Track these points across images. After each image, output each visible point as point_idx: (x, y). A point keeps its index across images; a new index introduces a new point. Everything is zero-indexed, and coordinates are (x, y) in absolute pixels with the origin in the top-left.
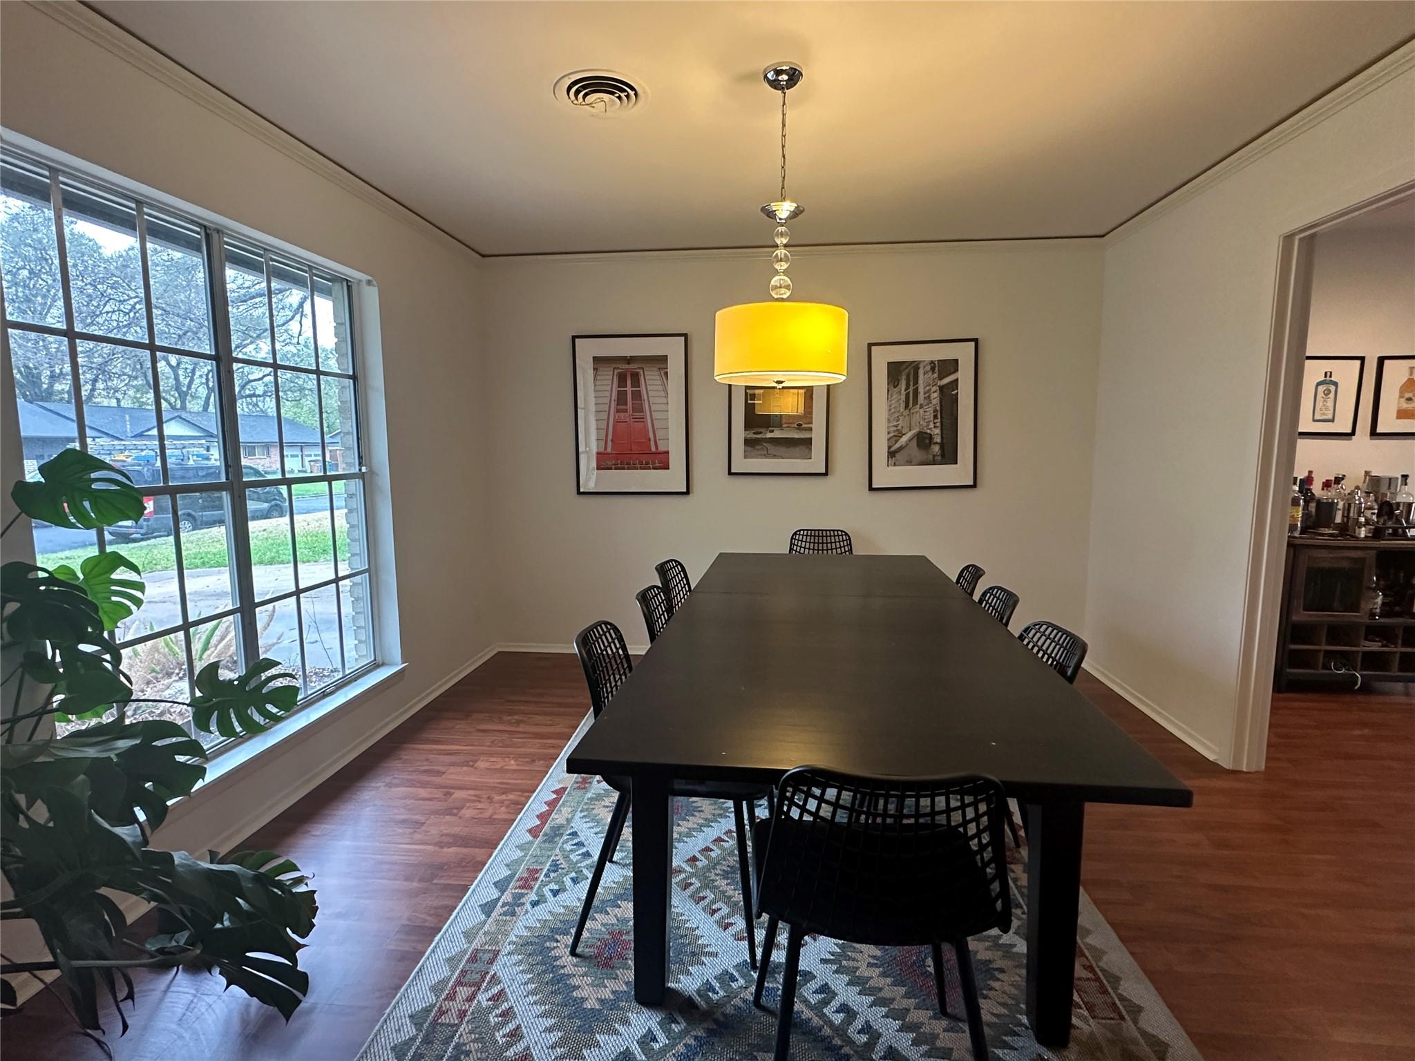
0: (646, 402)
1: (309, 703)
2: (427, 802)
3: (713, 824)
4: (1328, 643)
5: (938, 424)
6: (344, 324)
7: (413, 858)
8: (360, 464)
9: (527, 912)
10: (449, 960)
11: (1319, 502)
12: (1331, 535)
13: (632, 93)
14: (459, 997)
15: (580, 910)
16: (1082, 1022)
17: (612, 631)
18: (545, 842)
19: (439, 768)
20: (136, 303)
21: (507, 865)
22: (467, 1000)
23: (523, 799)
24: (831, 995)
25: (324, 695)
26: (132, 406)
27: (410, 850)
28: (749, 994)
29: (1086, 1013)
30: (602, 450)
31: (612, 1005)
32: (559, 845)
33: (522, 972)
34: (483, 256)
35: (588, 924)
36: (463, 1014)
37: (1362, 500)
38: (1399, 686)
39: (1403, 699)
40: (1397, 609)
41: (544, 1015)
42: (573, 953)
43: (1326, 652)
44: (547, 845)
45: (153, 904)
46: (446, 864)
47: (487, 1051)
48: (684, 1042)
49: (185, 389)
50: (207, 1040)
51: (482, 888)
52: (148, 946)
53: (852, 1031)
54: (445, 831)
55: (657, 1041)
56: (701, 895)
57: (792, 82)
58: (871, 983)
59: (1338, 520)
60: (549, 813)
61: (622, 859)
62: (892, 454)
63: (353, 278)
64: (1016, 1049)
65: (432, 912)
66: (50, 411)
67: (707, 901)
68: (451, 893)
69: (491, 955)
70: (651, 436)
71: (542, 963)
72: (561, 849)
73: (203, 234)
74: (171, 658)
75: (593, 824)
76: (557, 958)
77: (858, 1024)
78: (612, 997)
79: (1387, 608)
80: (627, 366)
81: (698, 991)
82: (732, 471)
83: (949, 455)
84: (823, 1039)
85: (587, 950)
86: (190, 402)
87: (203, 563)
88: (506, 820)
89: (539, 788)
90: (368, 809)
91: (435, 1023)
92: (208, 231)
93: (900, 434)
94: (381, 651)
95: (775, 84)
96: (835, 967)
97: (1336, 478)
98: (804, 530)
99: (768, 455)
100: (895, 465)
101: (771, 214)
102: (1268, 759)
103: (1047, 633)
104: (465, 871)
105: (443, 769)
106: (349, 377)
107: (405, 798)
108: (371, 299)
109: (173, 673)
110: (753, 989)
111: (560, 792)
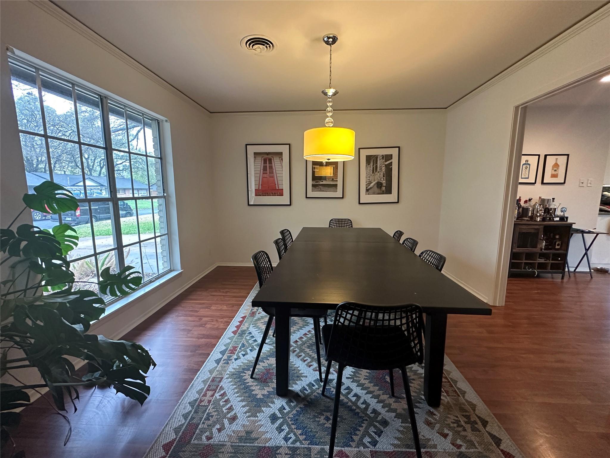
0: (274, 170)
1: (146, 285)
2: (192, 322)
3: (303, 328)
4: (525, 260)
5: (385, 179)
6: (156, 137)
7: (188, 343)
8: (164, 192)
9: (233, 362)
10: (203, 381)
11: (523, 208)
12: (527, 220)
13: (271, 45)
14: (208, 395)
15: (254, 361)
16: (445, 398)
17: (265, 255)
18: (239, 336)
19: (197, 309)
20: (71, 133)
21: (225, 345)
22: (211, 396)
23: (229, 320)
24: (350, 390)
25: (151, 282)
26: (70, 174)
27: (185, 341)
28: (320, 391)
29: (445, 394)
30: (257, 188)
31: (268, 396)
32: (245, 337)
33: (232, 385)
34: (211, 113)
35: (257, 367)
36: (209, 402)
37: (538, 207)
38: (550, 275)
39: (551, 280)
40: (550, 247)
41: (241, 401)
42: (252, 377)
43: (525, 263)
44: (240, 337)
45: (86, 361)
46: (201, 345)
47: (220, 415)
48: (296, 409)
49: (91, 168)
50: (108, 414)
51: (215, 354)
52: (83, 379)
53: (359, 403)
54: (200, 333)
55: (285, 410)
56: (300, 355)
57: (334, 42)
58: (366, 385)
59: (530, 215)
60: (240, 326)
61: (269, 342)
62: (367, 190)
63: (160, 119)
64: (421, 408)
65: (196, 363)
66: (37, 176)
67: (302, 357)
68: (203, 356)
69: (220, 379)
70: (276, 183)
71: (240, 381)
72: (245, 339)
73: (99, 98)
74: (89, 269)
75: (257, 329)
76: (245, 380)
77: (362, 401)
78: (267, 393)
79: (547, 247)
80: (267, 156)
81: (300, 390)
82: (307, 197)
83: (389, 191)
84: (349, 406)
85: (257, 376)
86: (93, 173)
87: (100, 234)
88: (223, 328)
89: (236, 316)
90: (169, 325)
91: (199, 405)
92: (102, 97)
93: (371, 183)
94: (173, 265)
95: (327, 43)
96: (352, 380)
97: (529, 199)
98: (334, 219)
99: (321, 191)
100: (368, 194)
101: (325, 94)
102: (506, 302)
103: (430, 254)
104: (208, 348)
105: (198, 310)
106: (159, 158)
107: (184, 321)
108: (167, 127)
109: (90, 275)
110: (321, 389)
111: (244, 318)
